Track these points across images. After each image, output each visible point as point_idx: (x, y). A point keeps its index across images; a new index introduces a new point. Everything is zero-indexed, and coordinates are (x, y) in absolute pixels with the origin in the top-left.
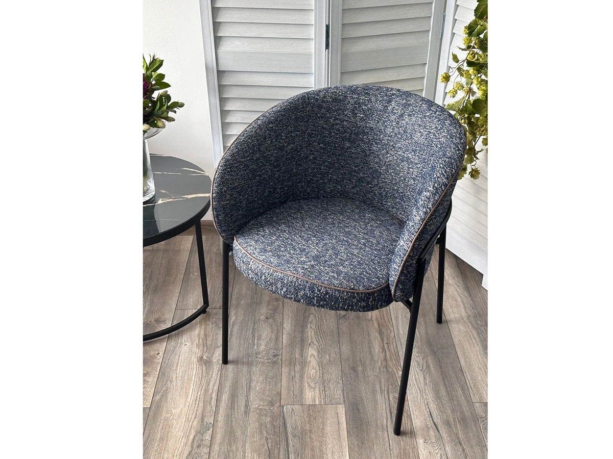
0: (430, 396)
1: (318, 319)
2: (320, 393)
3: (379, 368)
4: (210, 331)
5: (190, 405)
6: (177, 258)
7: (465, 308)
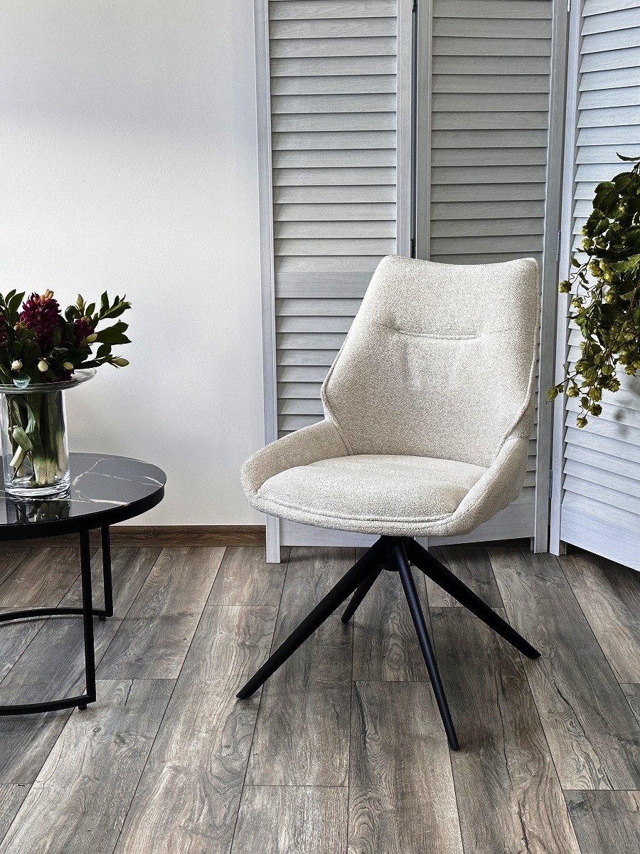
0: (559, 678)
1: (402, 616)
2: (406, 673)
3: (489, 656)
4: (254, 623)
5: (231, 678)
6: (205, 565)
7: (614, 610)
